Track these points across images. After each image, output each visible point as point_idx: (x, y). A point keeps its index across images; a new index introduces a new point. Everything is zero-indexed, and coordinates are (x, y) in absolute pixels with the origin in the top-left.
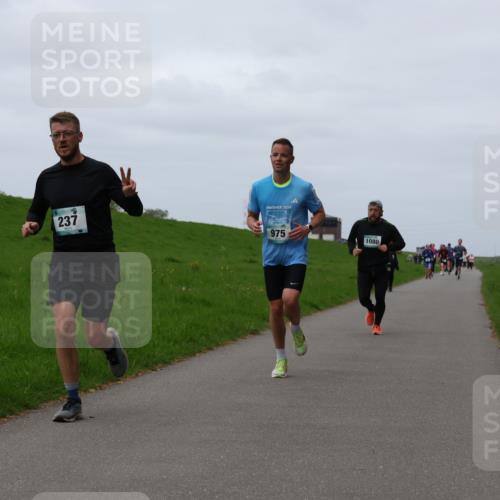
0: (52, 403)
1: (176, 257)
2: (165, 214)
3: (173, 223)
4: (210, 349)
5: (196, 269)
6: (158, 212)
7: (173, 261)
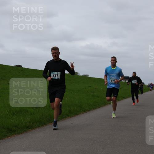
0: (63, 120)
1: (91, 86)
2: (88, 76)
3: (90, 77)
4: (99, 108)
5: (96, 89)
6: (87, 75)
7: (90, 87)
